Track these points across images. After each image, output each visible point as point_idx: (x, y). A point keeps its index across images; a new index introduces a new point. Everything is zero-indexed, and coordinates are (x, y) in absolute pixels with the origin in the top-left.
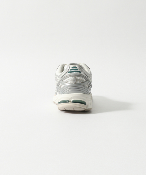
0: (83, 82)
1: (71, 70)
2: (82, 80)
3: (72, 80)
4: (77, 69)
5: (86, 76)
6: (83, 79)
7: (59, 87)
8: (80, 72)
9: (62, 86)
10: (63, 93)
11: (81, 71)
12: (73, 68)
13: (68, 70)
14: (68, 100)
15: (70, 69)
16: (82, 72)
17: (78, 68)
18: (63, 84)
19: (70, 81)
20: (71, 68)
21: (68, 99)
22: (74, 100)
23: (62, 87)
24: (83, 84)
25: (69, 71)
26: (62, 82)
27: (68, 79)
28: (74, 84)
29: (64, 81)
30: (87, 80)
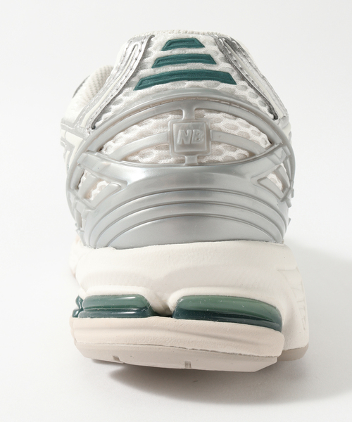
0: (252, 157)
1: (159, 62)
2: (247, 138)
3: (171, 137)
4: (209, 59)
5: (271, 110)
6: (251, 131)
7: (80, 193)
8: (225, 78)
9: (94, 186)
10: (101, 240)
11: (234, 75)
12: (176, 52)
13: (140, 67)
14: (140, 299)
15: (150, 60)
16: (241, 83)
17: (210, 49)
18: (102, 174)
19: (157, 147)
20: (156, 52)
21: (140, 291)
22: (187, 299)
23: (95, 192)
24: (253, 169)
25: (148, 71)
26: (94, 157)
27: (142, 135)
28: (183, 168)
29: (111, 147)
30: (278, 140)
